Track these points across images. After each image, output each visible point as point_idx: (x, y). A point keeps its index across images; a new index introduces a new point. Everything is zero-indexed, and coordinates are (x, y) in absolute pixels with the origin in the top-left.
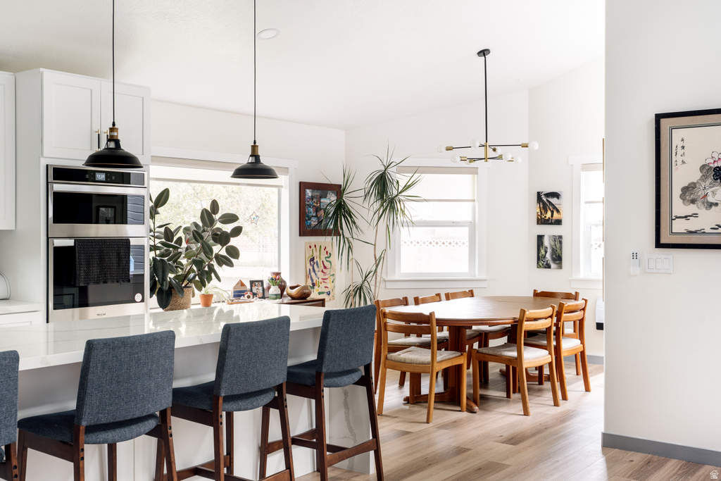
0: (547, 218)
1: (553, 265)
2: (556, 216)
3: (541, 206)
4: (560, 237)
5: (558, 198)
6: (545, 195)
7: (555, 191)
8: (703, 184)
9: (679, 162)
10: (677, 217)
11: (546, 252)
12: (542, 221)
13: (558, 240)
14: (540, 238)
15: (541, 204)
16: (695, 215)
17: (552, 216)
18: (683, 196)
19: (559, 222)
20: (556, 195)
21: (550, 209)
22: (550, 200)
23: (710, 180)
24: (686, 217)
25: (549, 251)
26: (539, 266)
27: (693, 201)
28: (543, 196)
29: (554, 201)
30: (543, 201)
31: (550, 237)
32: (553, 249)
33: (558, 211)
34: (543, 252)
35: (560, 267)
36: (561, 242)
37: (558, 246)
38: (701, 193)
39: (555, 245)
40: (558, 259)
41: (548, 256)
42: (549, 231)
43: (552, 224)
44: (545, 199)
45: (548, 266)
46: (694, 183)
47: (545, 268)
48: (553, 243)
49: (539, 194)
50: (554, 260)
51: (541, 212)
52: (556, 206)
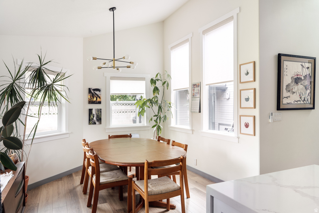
0: (94, 100)
1: (97, 123)
2: (98, 99)
3: (91, 95)
4: (101, 109)
5: (100, 91)
6: (93, 90)
7: (98, 88)
8: (292, 84)
9: (286, 75)
10: (285, 97)
11: (94, 117)
12: (91, 102)
13: (100, 111)
14: (90, 111)
15: (91, 94)
16: (289, 97)
17: (97, 99)
18: (286, 89)
19: (100, 103)
20: (99, 90)
21: (96, 97)
22: (96, 92)
23: (294, 83)
24: (287, 97)
25: (95, 116)
26: (90, 124)
27: (289, 91)
28: (92, 90)
29: (97, 93)
30: (92, 93)
31: (95, 109)
32: (97, 115)
33: (100, 98)
34: (92, 117)
35: (100, 123)
36: (101, 112)
37: (100, 114)
38: (291, 88)
39: (99, 113)
40: (99, 119)
41: (95, 118)
42: (94, 107)
43: (96, 103)
44: (93, 92)
45: (95, 123)
46: (289, 84)
47: (93, 124)
48: (97, 112)
49: (90, 89)
50: (98, 120)
51: (91, 98)
52: (99, 95)
